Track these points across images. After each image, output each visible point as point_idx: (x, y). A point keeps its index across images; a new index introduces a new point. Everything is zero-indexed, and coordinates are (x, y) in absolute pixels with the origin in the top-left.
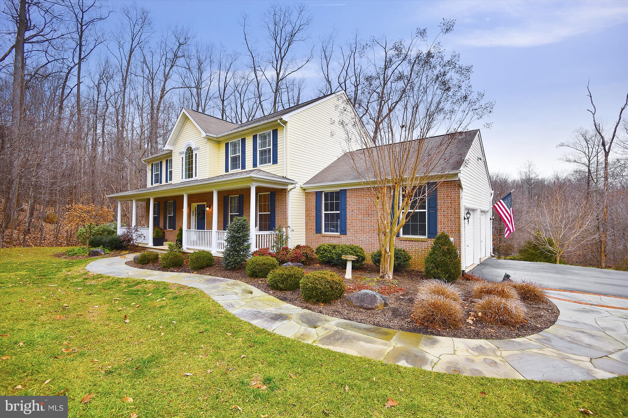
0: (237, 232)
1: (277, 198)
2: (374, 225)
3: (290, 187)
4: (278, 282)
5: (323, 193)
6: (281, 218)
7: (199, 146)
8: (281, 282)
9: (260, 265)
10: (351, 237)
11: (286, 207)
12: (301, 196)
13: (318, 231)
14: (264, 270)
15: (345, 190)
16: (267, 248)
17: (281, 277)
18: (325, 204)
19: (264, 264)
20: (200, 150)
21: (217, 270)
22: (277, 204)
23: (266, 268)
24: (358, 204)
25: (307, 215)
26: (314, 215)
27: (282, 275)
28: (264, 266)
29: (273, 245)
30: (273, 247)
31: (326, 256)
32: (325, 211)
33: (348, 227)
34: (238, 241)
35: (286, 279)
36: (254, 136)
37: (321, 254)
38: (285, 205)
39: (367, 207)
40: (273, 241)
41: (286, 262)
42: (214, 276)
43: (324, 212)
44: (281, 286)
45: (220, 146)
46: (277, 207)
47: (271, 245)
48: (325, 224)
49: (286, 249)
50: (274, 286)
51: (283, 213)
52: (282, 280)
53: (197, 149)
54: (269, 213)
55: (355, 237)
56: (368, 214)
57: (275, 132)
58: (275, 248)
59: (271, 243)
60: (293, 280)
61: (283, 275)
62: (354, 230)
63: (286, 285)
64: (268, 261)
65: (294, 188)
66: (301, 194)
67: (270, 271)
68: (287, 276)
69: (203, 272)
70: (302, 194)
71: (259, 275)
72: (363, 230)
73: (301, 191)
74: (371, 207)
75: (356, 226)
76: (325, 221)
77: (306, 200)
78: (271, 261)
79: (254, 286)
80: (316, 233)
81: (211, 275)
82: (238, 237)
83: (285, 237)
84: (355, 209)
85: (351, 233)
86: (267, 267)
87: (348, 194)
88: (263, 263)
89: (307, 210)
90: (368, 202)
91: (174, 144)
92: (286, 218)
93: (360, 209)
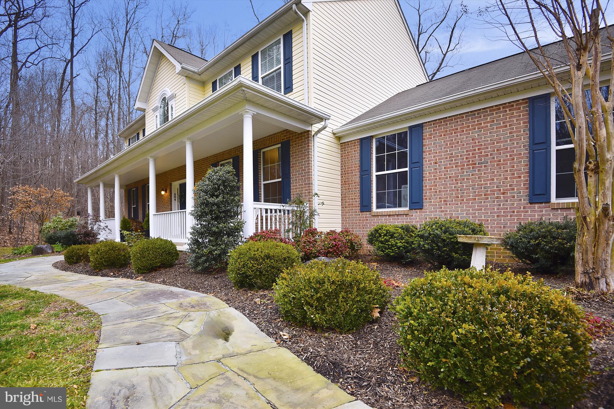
0: (212, 196)
1: (292, 150)
2: (486, 184)
3: (315, 128)
4: (308, 303)
5: (374, 141)
6: (300, 185)
7: (176, 93)
8: (315, 304)
9: (257, 260)
10: (432, 212)
11: (309, 164)
12: (334, 150)
13: (365, 207)
14: (267, 271)
15: (421, 126)
16: (276, 230)
17: (317, 291)
18: (377, 158)
19: (268, 257)
20: (177, 98)
21: (180, 273)
22: (292, 161)
23: (273, 268)
24: (449, 148)
25: (344, 183)
26: (358, 180)
27: (318, 282)
28: (268, 261)
29: (287, 228)
30: (288, 231)
31: (392, 245)
32: (377, 171)
33: (427, 193)
34: (215, 213)
35: (332, 296)
36: (253, 57)
37: (382, 242)
38: (306, 161)
39: (471, 150)
40: (286, 221)
41: (316, 257)
42: (170, 284)
43: (375, 174)
44: (316, 317)
45: (206, 89)
46: (293, 167)
47: (285, 227)
48: (378, 195)
49: (313, 232)
50: (294, 317)
51: (304, 176)
52: (318, 299)
53: (173, 97)
54: (280, 180)
55: (442, 212)
56: (472, 164)
57: (288, 38)
58: (291, 233)
59: (284, 225)
60: (353, 300)
61: (321, 282)
62: (440, 198)
63: (334, 314)
64: (277, 251)
65: (324, 128)
66: (333, 145)
67: (280, 271)
68: (334, 287)
69: (153, 277)
70: (336, 146)
71: (255, 283)
72: (461, 197)
73: (333, 140)
74: (479, 149)
75: (444, 191)
76: (377, 190)
77: (341, 157)
78: (284, 251)
79: (242, 309)
80: (361, 212)
81: (164, 282)
82: (214, 204)
83: (307, 214)
84: (442, 159)
85: (433, 205)
86: (275, 264)
87: (427, 132)
88: (266, 256)
89: (344, 173)
90: (473, 140)
91: (147, 100)
92: (309, 184)
93: (453, 157)
